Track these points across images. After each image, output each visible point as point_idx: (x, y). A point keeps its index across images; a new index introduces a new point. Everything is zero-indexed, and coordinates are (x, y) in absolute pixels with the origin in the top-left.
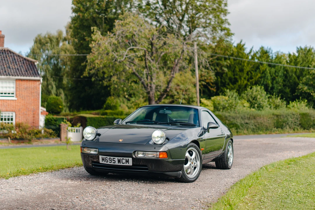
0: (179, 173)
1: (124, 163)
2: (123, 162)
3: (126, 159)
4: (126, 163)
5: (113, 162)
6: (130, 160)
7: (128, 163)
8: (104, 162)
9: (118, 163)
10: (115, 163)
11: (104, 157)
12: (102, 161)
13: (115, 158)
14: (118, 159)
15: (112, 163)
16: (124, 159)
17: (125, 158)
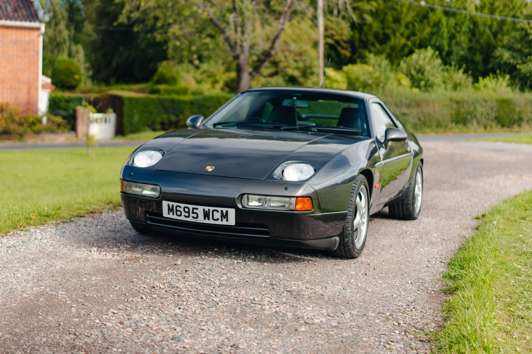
0: (334, 240)
1: (218, 219)
2: (215, 218)
3: (222, 211)
4: (222, 220)
5: (193, 217)
6: (232, 212)
7: (227, 221)
8: (173, 215)
9: (205, 219)
10: (197, 217)
11: (173, 205)
12: (169, 214)
13: (197, 209)
14: (204, 210)
15: (191, 217)
16: (218, 211)
17: (219, 209)
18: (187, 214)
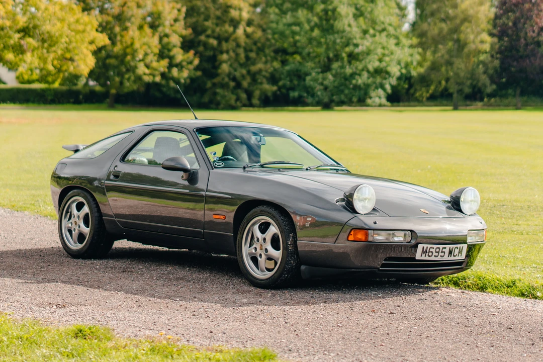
2: (455, 255)
11: (427, 247)
12: (421, 256)
13: (445, 248)
15: (439, 257)
17: (458, 246)
18: (437, 254)
